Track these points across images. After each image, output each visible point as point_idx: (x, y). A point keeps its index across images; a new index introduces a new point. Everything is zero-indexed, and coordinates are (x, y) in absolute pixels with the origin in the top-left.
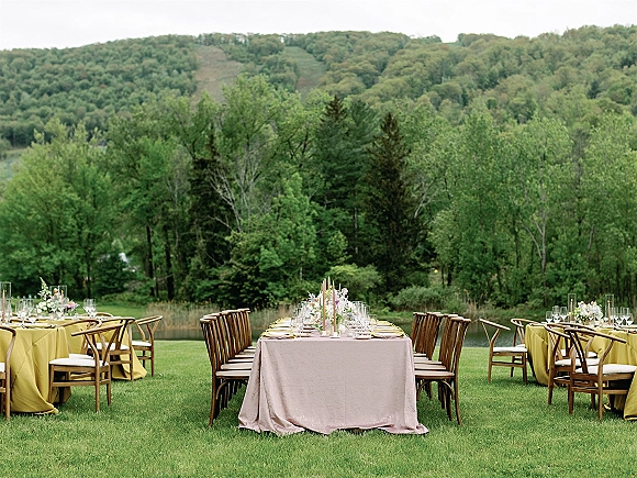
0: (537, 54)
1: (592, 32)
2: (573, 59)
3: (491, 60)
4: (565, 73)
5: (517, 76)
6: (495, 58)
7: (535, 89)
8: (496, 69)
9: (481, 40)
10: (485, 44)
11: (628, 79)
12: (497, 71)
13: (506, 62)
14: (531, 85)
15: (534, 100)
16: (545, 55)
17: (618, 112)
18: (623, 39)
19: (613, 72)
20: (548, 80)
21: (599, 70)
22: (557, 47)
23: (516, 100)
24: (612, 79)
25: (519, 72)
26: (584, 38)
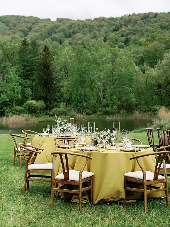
0: (85, 26)
1: (103, 19)
2: (97, 28)
3: (69, 28)
4: (95, 33)
5: (78, 34)
6: (70, 27)
7: (85, 38)
8: (71, 31)
9: (65, 21)
10: (67, 22)
11: (116, 36)
12: (71, 32)
13: (74, 29)
14: (83, 37)
15: (85, 42)
16: (88, 26)
17: (114, 47)
18: (113, 22)
19: (111, 33)
20: (89, 36)
21: (106, 32)
22: (92, 24)
23: (79, 42)
24: (111, 36)
25: (79, 32)
26: (101, 21)
